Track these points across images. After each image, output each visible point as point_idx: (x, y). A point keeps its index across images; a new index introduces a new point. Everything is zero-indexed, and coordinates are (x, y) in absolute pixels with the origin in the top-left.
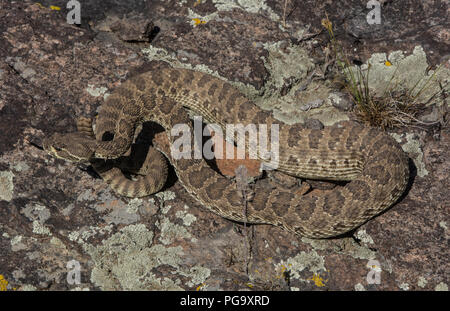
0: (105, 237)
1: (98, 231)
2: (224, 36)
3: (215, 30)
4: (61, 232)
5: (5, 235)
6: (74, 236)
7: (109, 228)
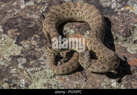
0: (37, 71)
1: (36, 69)
2: (122, 19)
3: (120, 17)
4: (26, 68)
5: (11, 67)
6: (28, 70)
7: (39, 69)
